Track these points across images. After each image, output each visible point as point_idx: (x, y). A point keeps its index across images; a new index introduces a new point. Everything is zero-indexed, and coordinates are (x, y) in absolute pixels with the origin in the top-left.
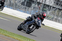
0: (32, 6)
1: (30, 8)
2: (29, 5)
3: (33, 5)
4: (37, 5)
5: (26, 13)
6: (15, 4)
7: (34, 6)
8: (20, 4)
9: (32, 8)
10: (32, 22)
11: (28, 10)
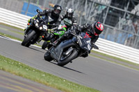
0: (119, 23)
1: (115, 28)
2: (113, 21)
3: (122, 21)
4: (130, 22)
5: (106, 39)
6: (81, 18)
7: (124, 24)
8: (93, 19)
9: (120, 28)
10: (70, 41)
11: (110, 32)
